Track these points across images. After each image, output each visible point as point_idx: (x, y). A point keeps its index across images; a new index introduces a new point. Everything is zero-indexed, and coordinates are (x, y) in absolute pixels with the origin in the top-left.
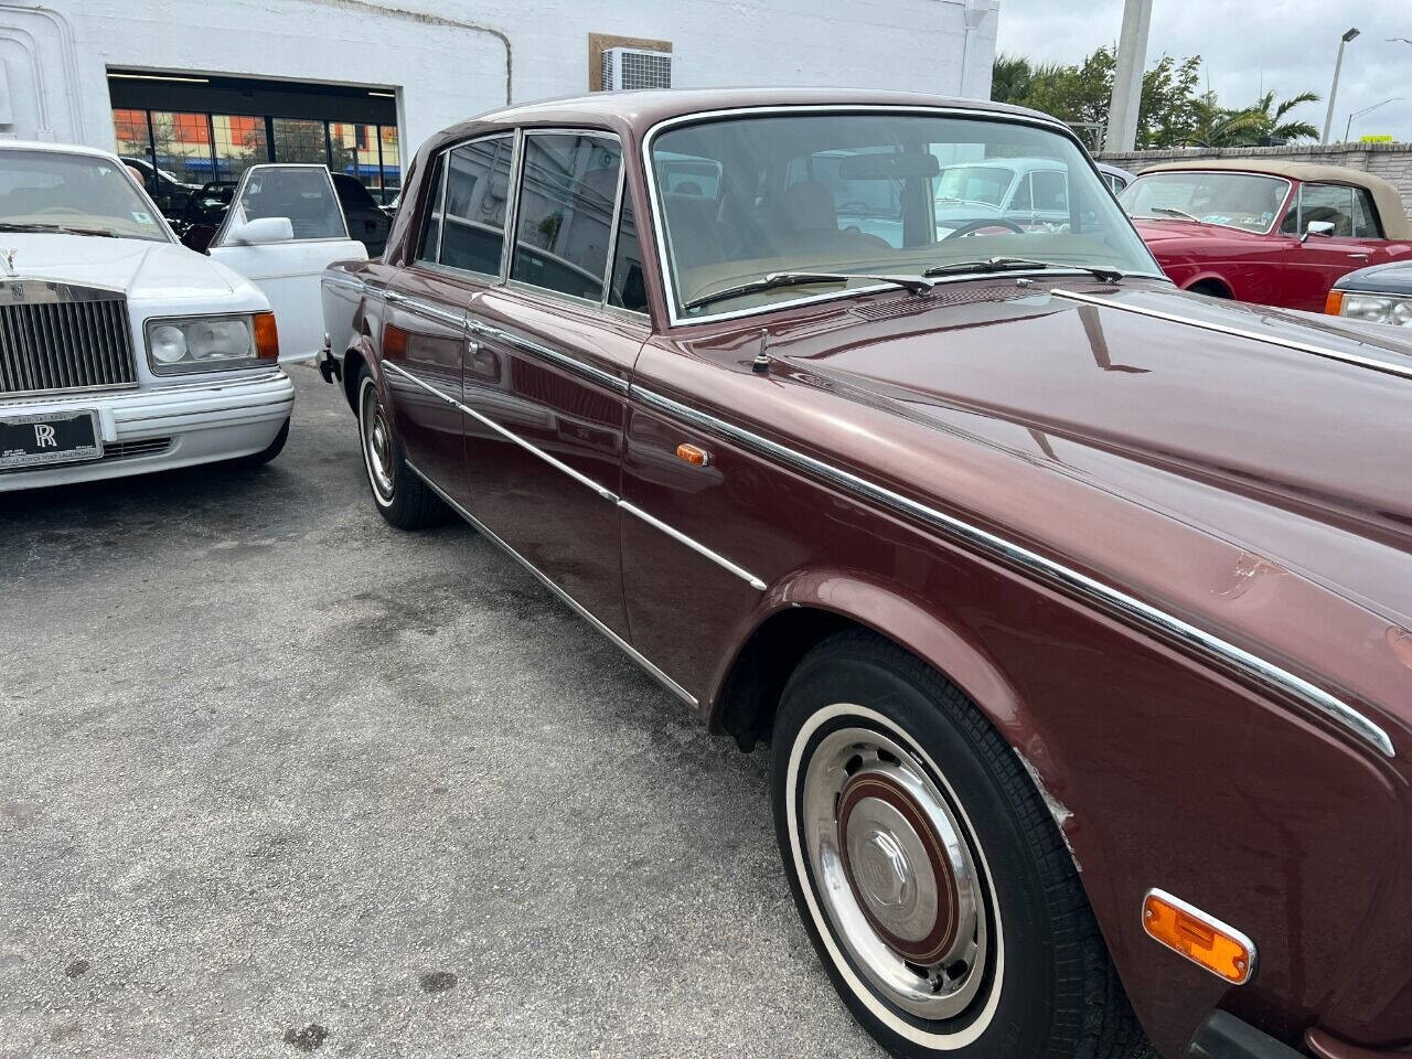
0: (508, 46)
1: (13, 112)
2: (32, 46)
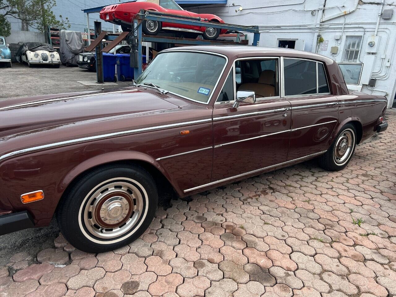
1: (378, 49)
2: (389, 32)
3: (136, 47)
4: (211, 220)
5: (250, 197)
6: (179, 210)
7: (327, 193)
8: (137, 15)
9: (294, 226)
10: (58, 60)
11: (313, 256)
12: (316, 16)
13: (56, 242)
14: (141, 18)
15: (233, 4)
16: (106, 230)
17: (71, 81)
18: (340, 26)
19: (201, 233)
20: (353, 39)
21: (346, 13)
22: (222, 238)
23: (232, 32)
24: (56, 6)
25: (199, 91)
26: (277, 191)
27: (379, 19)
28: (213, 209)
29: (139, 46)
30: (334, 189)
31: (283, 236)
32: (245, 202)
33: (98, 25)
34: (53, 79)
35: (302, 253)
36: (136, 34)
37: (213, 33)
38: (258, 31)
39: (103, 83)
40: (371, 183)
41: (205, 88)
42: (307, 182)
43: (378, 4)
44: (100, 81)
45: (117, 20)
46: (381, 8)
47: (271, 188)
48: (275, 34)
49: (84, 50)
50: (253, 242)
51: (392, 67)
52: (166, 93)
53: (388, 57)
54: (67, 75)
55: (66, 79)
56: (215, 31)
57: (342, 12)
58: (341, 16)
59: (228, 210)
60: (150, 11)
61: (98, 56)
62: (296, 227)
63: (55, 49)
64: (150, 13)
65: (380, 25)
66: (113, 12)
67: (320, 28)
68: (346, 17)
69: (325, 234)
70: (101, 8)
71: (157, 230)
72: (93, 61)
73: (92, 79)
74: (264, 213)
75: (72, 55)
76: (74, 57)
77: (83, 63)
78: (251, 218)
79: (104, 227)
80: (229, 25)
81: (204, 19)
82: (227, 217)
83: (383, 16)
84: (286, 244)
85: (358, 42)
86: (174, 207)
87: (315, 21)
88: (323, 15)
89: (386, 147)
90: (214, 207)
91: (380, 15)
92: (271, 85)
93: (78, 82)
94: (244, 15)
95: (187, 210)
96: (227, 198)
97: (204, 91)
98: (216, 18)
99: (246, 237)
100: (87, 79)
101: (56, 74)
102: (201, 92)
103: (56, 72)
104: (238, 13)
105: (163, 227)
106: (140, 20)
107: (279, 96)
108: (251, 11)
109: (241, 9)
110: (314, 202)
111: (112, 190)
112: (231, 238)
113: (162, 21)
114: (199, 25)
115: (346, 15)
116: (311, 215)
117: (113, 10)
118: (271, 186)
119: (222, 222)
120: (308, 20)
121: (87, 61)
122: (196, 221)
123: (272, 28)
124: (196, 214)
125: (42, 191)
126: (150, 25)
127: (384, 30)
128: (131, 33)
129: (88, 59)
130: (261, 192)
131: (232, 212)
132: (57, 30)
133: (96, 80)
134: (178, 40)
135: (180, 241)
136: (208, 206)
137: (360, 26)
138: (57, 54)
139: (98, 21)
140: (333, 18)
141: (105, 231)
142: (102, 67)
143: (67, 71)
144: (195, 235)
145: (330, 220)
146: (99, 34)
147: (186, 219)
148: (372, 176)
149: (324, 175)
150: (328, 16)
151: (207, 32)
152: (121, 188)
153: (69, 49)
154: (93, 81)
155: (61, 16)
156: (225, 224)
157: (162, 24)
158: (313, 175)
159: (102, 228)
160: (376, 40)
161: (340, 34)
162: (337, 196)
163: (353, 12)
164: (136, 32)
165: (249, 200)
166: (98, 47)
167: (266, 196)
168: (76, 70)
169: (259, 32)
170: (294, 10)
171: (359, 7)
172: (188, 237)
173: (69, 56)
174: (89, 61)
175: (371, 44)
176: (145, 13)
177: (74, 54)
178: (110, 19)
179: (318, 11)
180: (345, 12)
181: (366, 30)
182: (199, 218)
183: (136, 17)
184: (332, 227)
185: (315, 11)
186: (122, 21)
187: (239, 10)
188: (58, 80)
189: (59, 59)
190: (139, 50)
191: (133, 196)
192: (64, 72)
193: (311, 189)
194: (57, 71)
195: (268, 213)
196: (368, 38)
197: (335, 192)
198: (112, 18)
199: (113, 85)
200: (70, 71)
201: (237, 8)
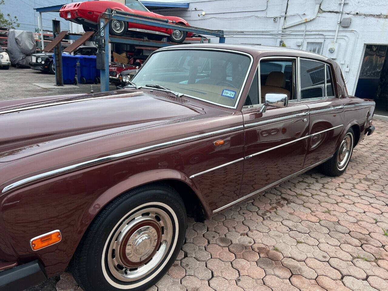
1: (337, 56)
2: (347, 40)
3: (103, 48)
4: (237, 242)
5: (267, 211)
6: (196, 232)
7: (342, 202)
8: (104, 14)
9: (329, 243)
10: (7, 60)
11: (366, 279)
12: (278, 22)
13: (59, 287)
14: (108, 17)
15: (195, 9)
16: (131, 270)
17: (25, 84)
18: (301, 33)
19: (233, 261)
20: (314, 45)
21: (307, 21)
22: (259, 265)
23: (195, 36)
24: (4, 4)
25: (223, 94)
26: (292, 202)
27: (338, 26)
28: (235, 228)
29: (106, 46)
30: (347, 197)
31: (324, 257)
32: (265, 217)
33: (56, 24)
34: (4, 81)
35: (353, 277)
36: (102, 34)
37: (179, 36)
38: (223, 35)
39: (63, 86)
40: (377, 188)
41: (229, 90)
42: (316, 190)
43: (337, 12)
44: (59, 83)
45: (80, 19)
46: (340, 16)
47: (285, 199)
48: (238, 39)
49: (36, 51)
50: (296, 267)
51: (351, 72)
52: (181, 97)
53: (347, 63)
54: (19, 77)
55: (19, 81)
56: (181, 34)
57: (303, 19)
58: (302, 24)
59: (251, 228)
60: (117, 10)
61: (57, 56)
62: (332, 244)
63: (3, 49)
64: (117, 13)
65: (339, 33)
66: (77, 10)
67: (283, 35)
68: (306, 24)
69: (365, 251)
70: (61, 6)
71: (181, 260)
72: (48, 62)
73: (49, 82)
74: (291, 230)
75: (22, 56)
76: (25, 57)
77: (37, 65)
78: (280, 237)
79: (128, 266)
80: (196, 28)
81: (172, 21)
82: (255, 237)
83: (342, 24)
84: (331, 266)
85: (318, 49)
86: (190, 228)
87: (277, 28)
88: (285, 22)
89: (367, 149)
90: (235, 226)
91: (339, 23)
92: (281, 87)
93: (34, 84)
94: (207, 19)
95: (205, 231)
96: (244, 213)
97: (229, 94)
98: (181, 21)
99: (286, 262)
100: (43, 81)
101: (7, 75)
102: (225, 94)
103: (7, 74)
104: (201, 17)
105: (186, 256)
106: (107, 19)
107: (296, 99)
108: (214, 16)
109: (203, 13)
110: (335, 213)
111: (139, 219)
112: (270, 264)
113: (128, 21)
114: (167, 27)
115: (307, 22)
116: (339, 228)
117: (76, 8)
118: (283, 196)
119: (251, 245)
120: (270, 27)
121: (41, 63)
122: (221, 244)
123: (235, 33)
124: (217, 236)
125: (58, 231)
126: (115, 25)
127: (343, 37)
128: (98, 33)
129: (42, 60)
130: (276, 203)
131: (256, 230)
132: (5, 29)
133: (54, 83)
134: (144, 42)
135: (212, 273)
136: (227, 225)
137: (320, 33)
138: (6, 54)
139: (56, 20)
140: (295, 25)
141: (129, 272)
142: (62, 69)
143: (18, 72)
144: (227, 264)
145: (361, 233)
146: (58, 34)
147: (209, 242)
148: (373, 180)
149: (328, 181)
150: (289, 23)
151: (173, 35)
152: (149, 215)
153: (19, 49)
154: (50, 84)
155: (9, 15)
156: (255, 246)
157: (128, 25)
158: (317, 182)
159: (126, 267)
160: (336, 47)
161: (302, 40)
162: (353, 204)
163: (314, 19)
164: (103, 32)
165: (268, 214)
166: (57, 47)
167: (283, 208)
168: (28, 72)
169: (225, 36)
170: (256, 17)
171: (319, 15)
172: (221, 267)
173: (20, 57)
174: (43, 63)
175: (331, 50)
176: (112, 12)
177: (25, 54)
178: (72, 18)
179: (280, 18)
180: (306, 19)
181: (326, 37)
182: (223, 240)
183: (103, 16)
184: (366, 241)
185: (277, 18)
186: (86, 20)
187: (201, 15)
188: (10, 82)
189: (9, 60)
190: (106, 50)
191: (162, 223)
192: (14, 74)
193: (323, 197)
194: (7, 72)
195: (295, 229)
196: (328, 45)
197: (349, 200)
198: (75, 16)
199: (73, 88)
200: (22, 73)
201: (199, 13)
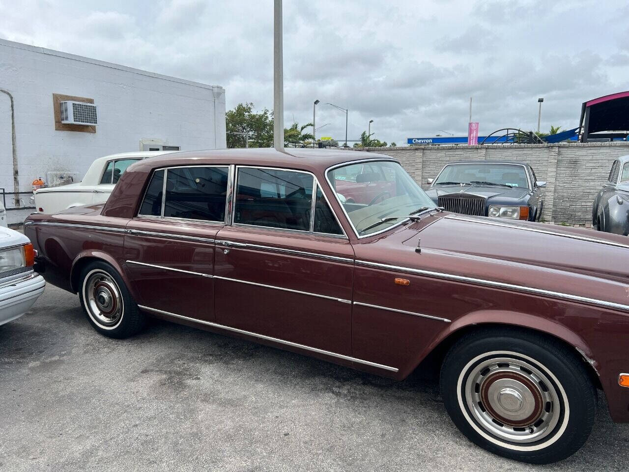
0: (12, 98)
